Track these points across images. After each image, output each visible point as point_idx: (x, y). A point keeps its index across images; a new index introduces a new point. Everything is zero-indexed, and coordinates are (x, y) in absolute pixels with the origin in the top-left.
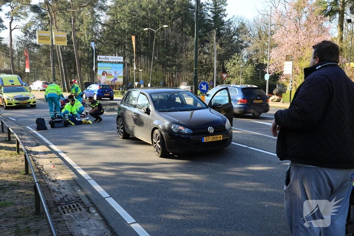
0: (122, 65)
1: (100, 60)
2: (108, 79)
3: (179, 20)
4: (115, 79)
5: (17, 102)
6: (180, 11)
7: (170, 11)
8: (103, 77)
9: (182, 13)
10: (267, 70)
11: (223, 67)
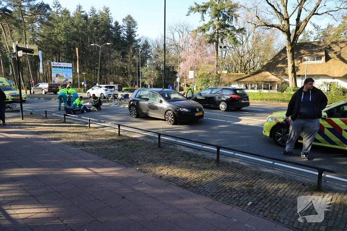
0: (71, 70)
1: (54, 65)
2: (60, 80)
3: (104, 36)
4: (67, 80)
5: (13, 98)
6: (104, 30)
7: (97, 30)
8: (57, 78)
9: (106, 32)
10: (178, 75)
11: (139, 72)
